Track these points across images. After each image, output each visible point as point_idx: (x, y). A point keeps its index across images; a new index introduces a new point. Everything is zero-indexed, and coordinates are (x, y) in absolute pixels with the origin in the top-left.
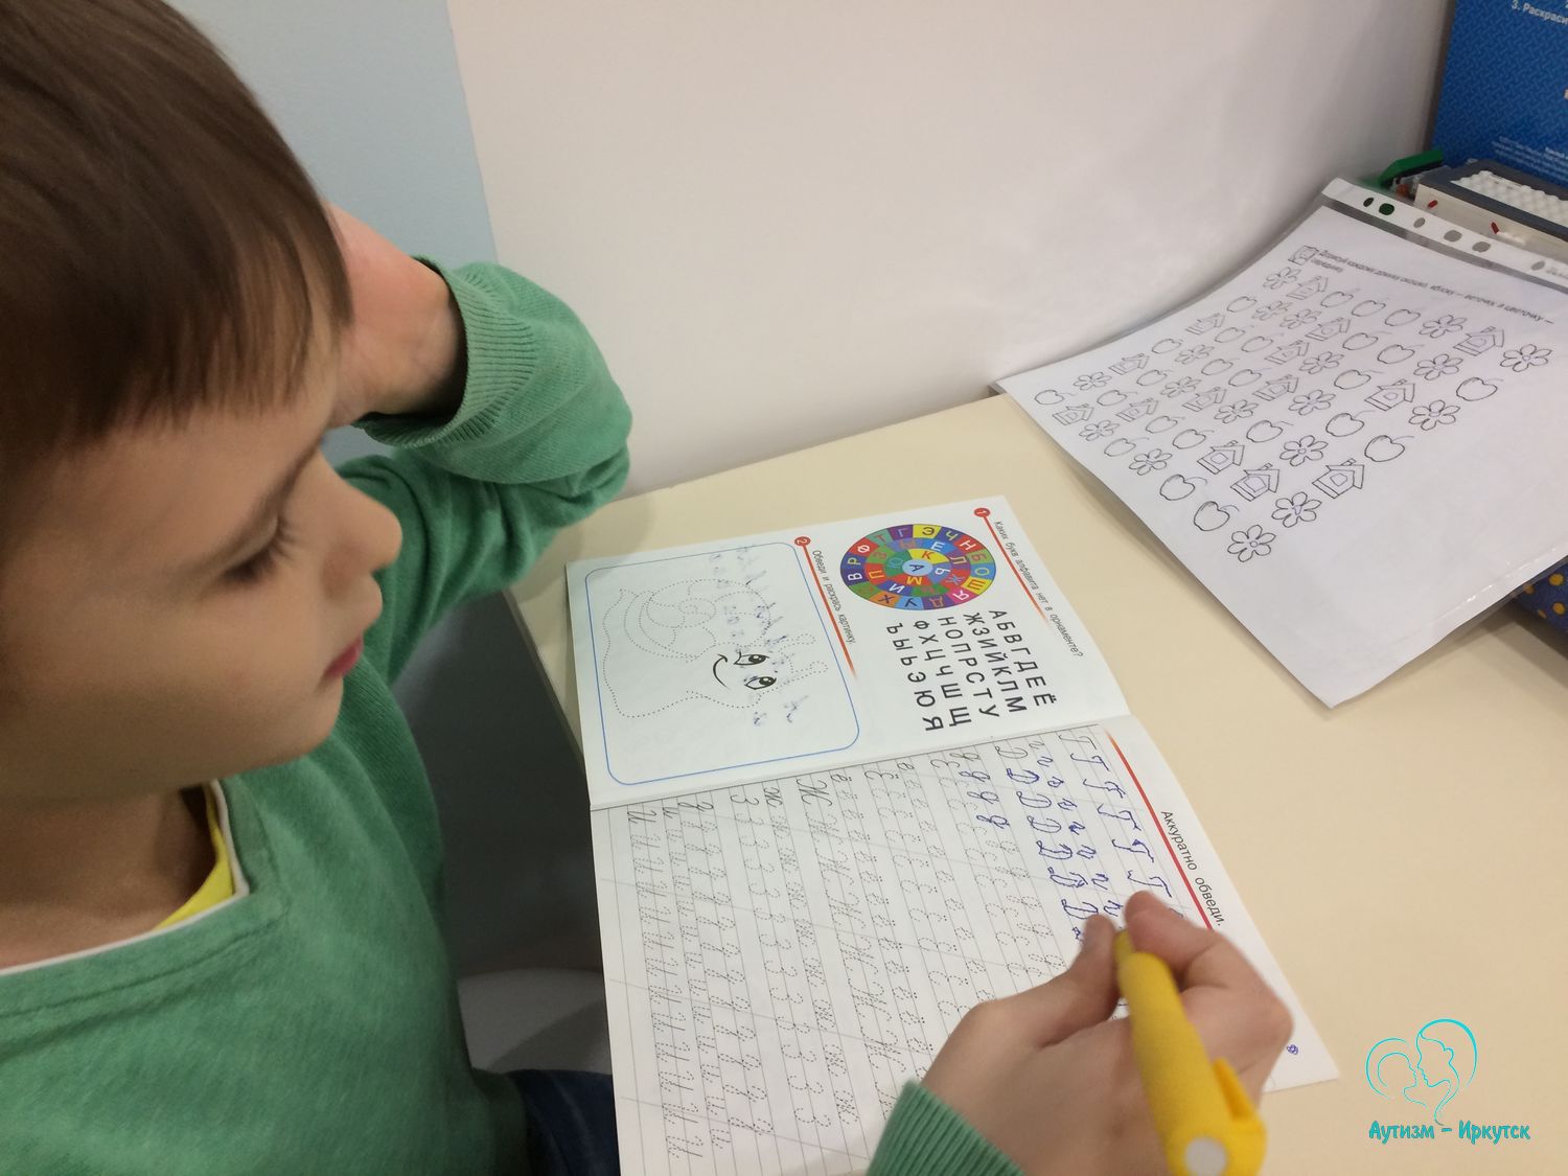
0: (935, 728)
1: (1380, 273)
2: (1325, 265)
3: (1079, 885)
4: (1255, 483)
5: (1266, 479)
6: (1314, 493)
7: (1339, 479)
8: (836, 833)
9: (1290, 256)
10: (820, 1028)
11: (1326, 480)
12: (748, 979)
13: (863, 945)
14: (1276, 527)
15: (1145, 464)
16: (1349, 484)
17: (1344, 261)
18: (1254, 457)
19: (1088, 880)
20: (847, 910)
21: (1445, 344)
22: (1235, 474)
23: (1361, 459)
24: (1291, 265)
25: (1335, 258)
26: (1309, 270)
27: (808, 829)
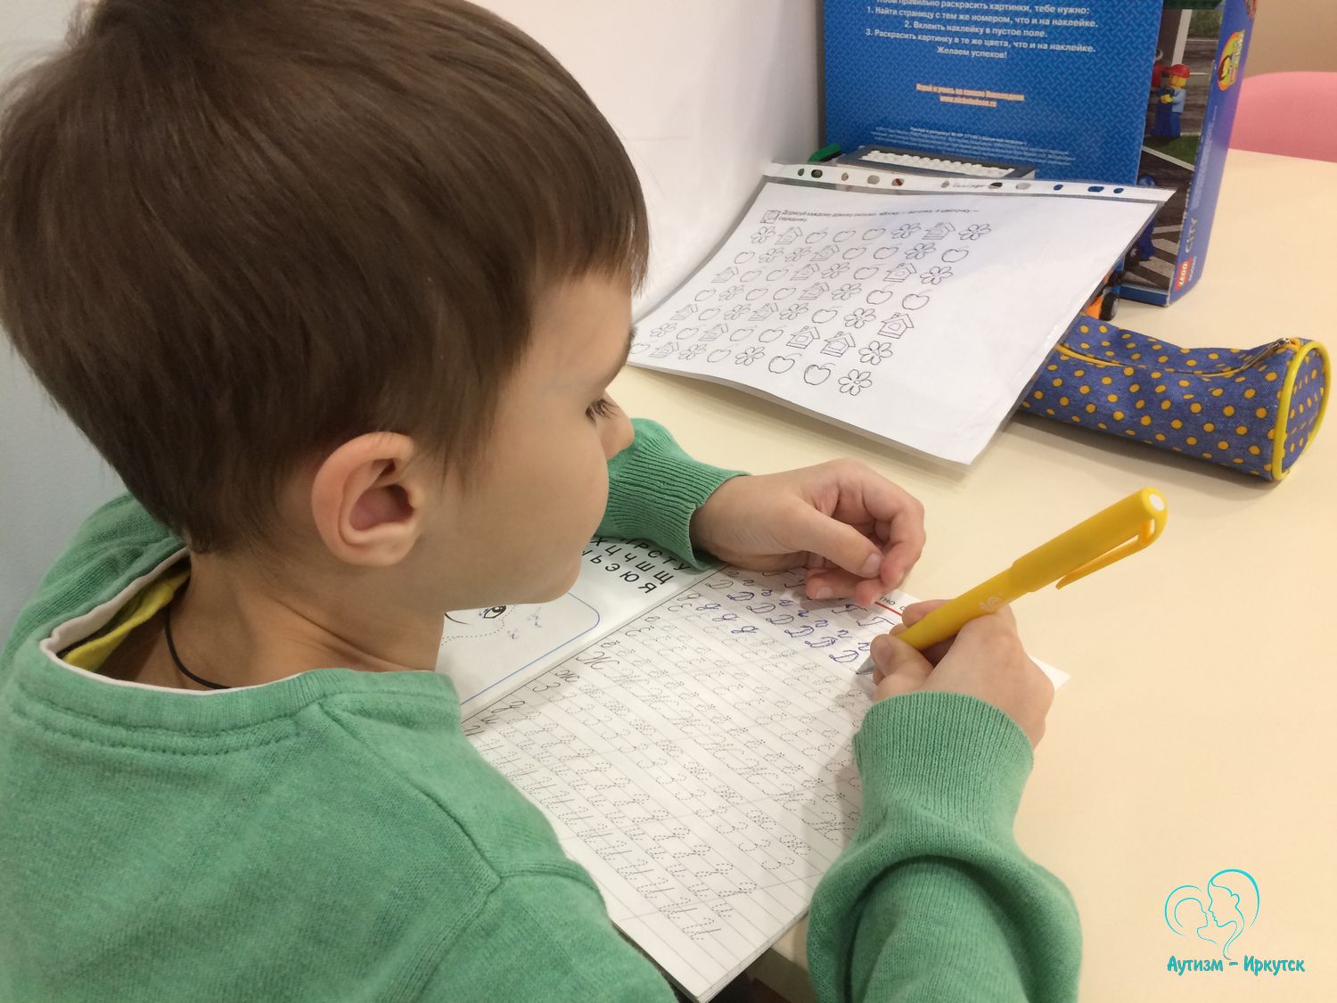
0: (650, 590)
1: (835, 215)
2: (794, 220)
3: (833, 643)
4: (837, 346)
5: (843, 341)
6: (882, 339)
7: (895, 327)
8: (640, 678)
9: (760, 219)
10: (733, 805)
11: (886, 329)
12: (651, 796)
13: (718, 740)
14: (868, 366)
15: (746, 359)
16: (903, 327)
17: (805, 214)
18: (827, 331)
19: (836, 637)
20: (688, 721)
21: (916, 238)
22: (820, 344)
23: (903, 312)
24: (763, 225)
25: (796, 213)
26: (781, 226)
27: (615, 684)
